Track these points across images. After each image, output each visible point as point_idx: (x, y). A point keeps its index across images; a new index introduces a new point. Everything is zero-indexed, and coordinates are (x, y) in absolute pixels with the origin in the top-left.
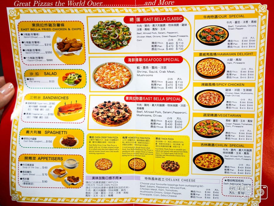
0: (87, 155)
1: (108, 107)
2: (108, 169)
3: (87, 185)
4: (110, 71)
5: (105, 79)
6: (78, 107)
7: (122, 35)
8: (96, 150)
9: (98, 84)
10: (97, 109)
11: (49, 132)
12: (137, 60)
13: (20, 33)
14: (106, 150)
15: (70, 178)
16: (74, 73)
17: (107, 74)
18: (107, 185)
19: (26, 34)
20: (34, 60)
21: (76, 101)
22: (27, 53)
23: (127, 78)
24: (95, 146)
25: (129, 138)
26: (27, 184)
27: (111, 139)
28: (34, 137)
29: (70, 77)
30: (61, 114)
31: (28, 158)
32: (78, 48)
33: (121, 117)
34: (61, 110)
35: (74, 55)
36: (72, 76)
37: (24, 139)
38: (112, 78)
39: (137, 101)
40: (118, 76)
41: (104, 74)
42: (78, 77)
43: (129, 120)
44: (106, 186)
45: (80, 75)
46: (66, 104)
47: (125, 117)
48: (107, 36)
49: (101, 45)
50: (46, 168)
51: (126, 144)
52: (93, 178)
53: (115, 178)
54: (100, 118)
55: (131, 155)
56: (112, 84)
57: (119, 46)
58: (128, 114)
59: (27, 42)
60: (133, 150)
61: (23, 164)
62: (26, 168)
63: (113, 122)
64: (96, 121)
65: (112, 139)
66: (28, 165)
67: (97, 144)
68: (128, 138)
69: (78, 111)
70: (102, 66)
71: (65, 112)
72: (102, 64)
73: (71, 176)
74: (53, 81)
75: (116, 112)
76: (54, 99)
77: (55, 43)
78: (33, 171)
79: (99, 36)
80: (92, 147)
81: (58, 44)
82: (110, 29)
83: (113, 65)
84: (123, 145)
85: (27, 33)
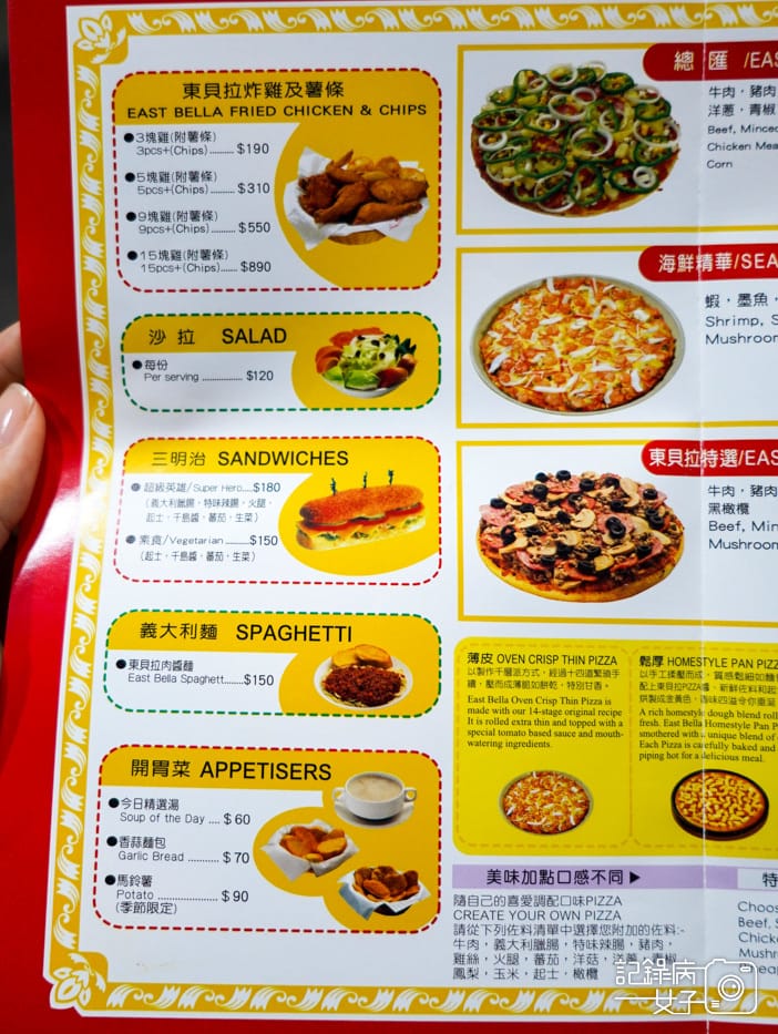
0: (457, 755)
1: (559, 503)
2: (569, 828)
3: (458, 915)
4: (565, 320)
5: (537, 359)
6: (399, 505)
7: (634, 138)
8: (503, 728)
9: (501, 388)
10: (503, 512)
11: (256, 629)
12: (705, 262)
13: (122, 130)
14: (555, 724)
15: (370, 878)
16: (375, 331)
17: (551, 336)
18: (566, 915)
19: (151, 136)
20: (180, 263)
21: (391, 474)
22: (146, 230)
23: (654, 356)
24: (498, 706)
25: (674, 661)
26: (138, 908)
27: (581, 666)
28: (184, 656)
29: (358, 354)
30: (316, 538)
31: (151, 768)
32: (406, 206)
33: (627, 554)
34: (317, 519)
35: (382, 241)
36: (367, 344)
37: (128, 666)
38: (574, 354)
39: (710, 472)
40: (607, 345)
41: (535, 335)
42: (398, 352)
43: (668, 567)
44: (561, 923)
45: (408, 342)
46: (337, 488)
47: (650, 552)
48: (554, 144)
49: (522, 189)
50: (242, 820)
51: (658, 693)
52: (494, 877)
53: (606, 875)
54: (523, 557)
55: (684, 756)
56: (573, 388)
57: (614, 194)
58: (665, 540)
59: (152, 176)
60: (692, 729)
61: (120, 799)
62: (140, 819)
63: (590, 579)
64: (500, 571)
65: (587, 667)
66: (150, 804)
67: (509, 693)
68: (665, 661)
69: (403, 523)
70: (521, 296)
71: (334, 529)
72: (525, 287)
73: (374, 865)
74: (268, 375)
75: (602, 527)
76: (276, 463)
77: (292, 180)
78: (175, 835)
79: (516, 145)
80: (485, 711)
81: (303, 184)
82: (574, 111)
83: (582, 288)
84: (643, 698)
85: (156, 128)
